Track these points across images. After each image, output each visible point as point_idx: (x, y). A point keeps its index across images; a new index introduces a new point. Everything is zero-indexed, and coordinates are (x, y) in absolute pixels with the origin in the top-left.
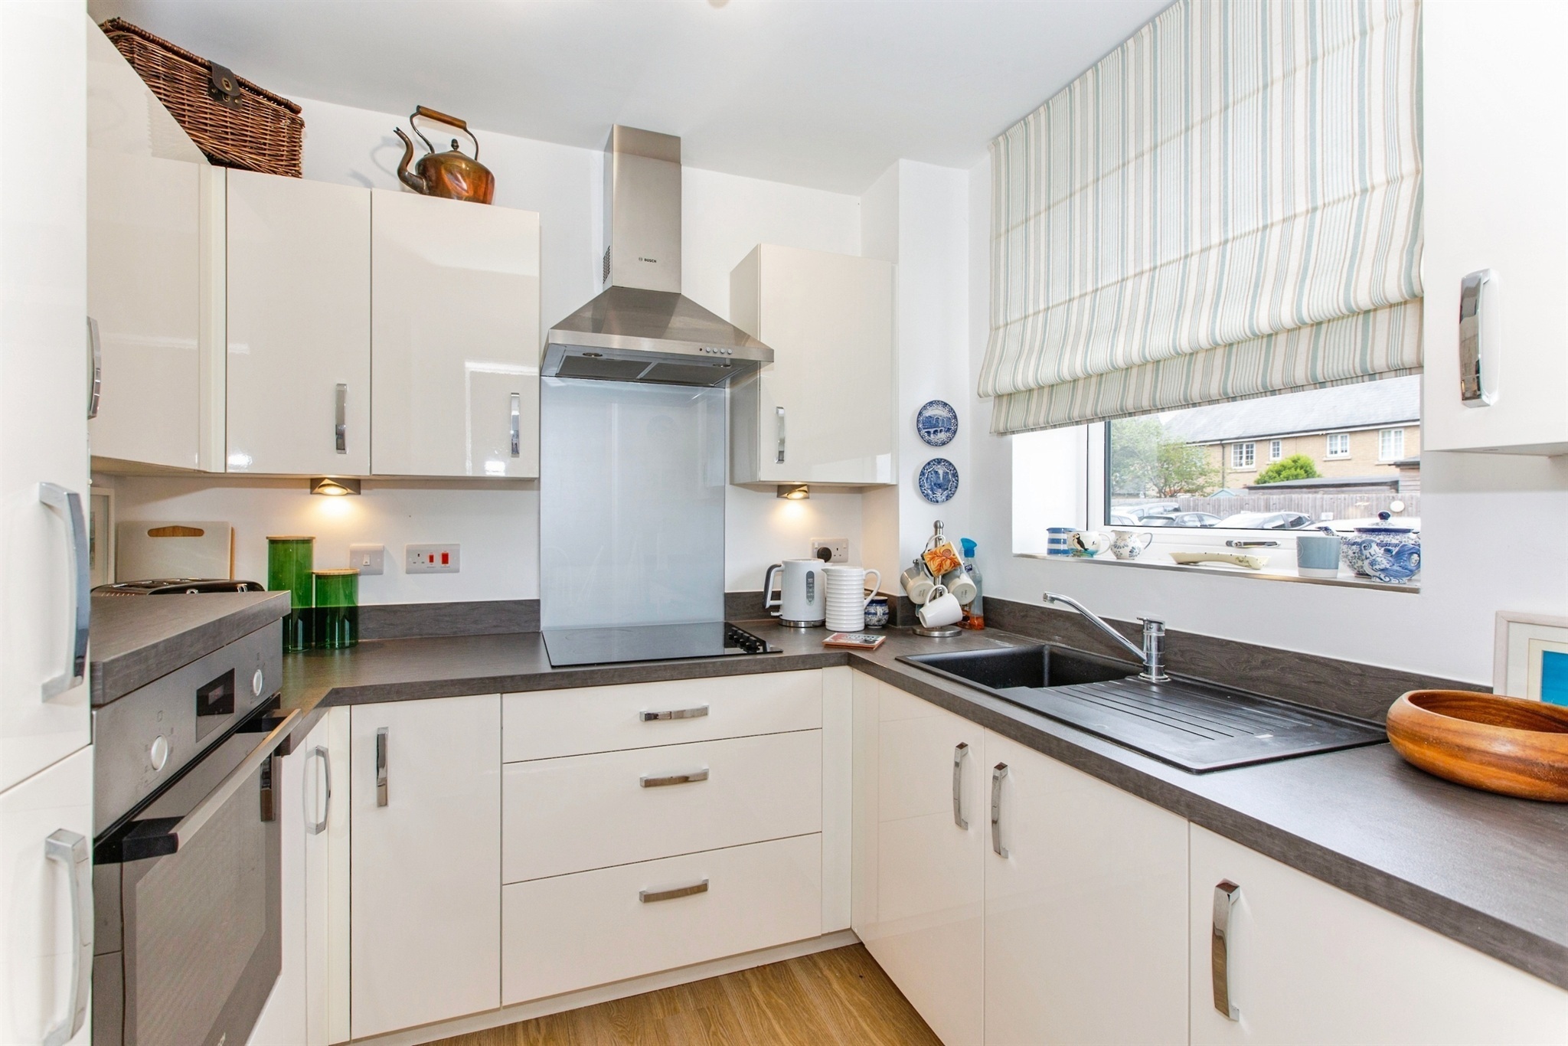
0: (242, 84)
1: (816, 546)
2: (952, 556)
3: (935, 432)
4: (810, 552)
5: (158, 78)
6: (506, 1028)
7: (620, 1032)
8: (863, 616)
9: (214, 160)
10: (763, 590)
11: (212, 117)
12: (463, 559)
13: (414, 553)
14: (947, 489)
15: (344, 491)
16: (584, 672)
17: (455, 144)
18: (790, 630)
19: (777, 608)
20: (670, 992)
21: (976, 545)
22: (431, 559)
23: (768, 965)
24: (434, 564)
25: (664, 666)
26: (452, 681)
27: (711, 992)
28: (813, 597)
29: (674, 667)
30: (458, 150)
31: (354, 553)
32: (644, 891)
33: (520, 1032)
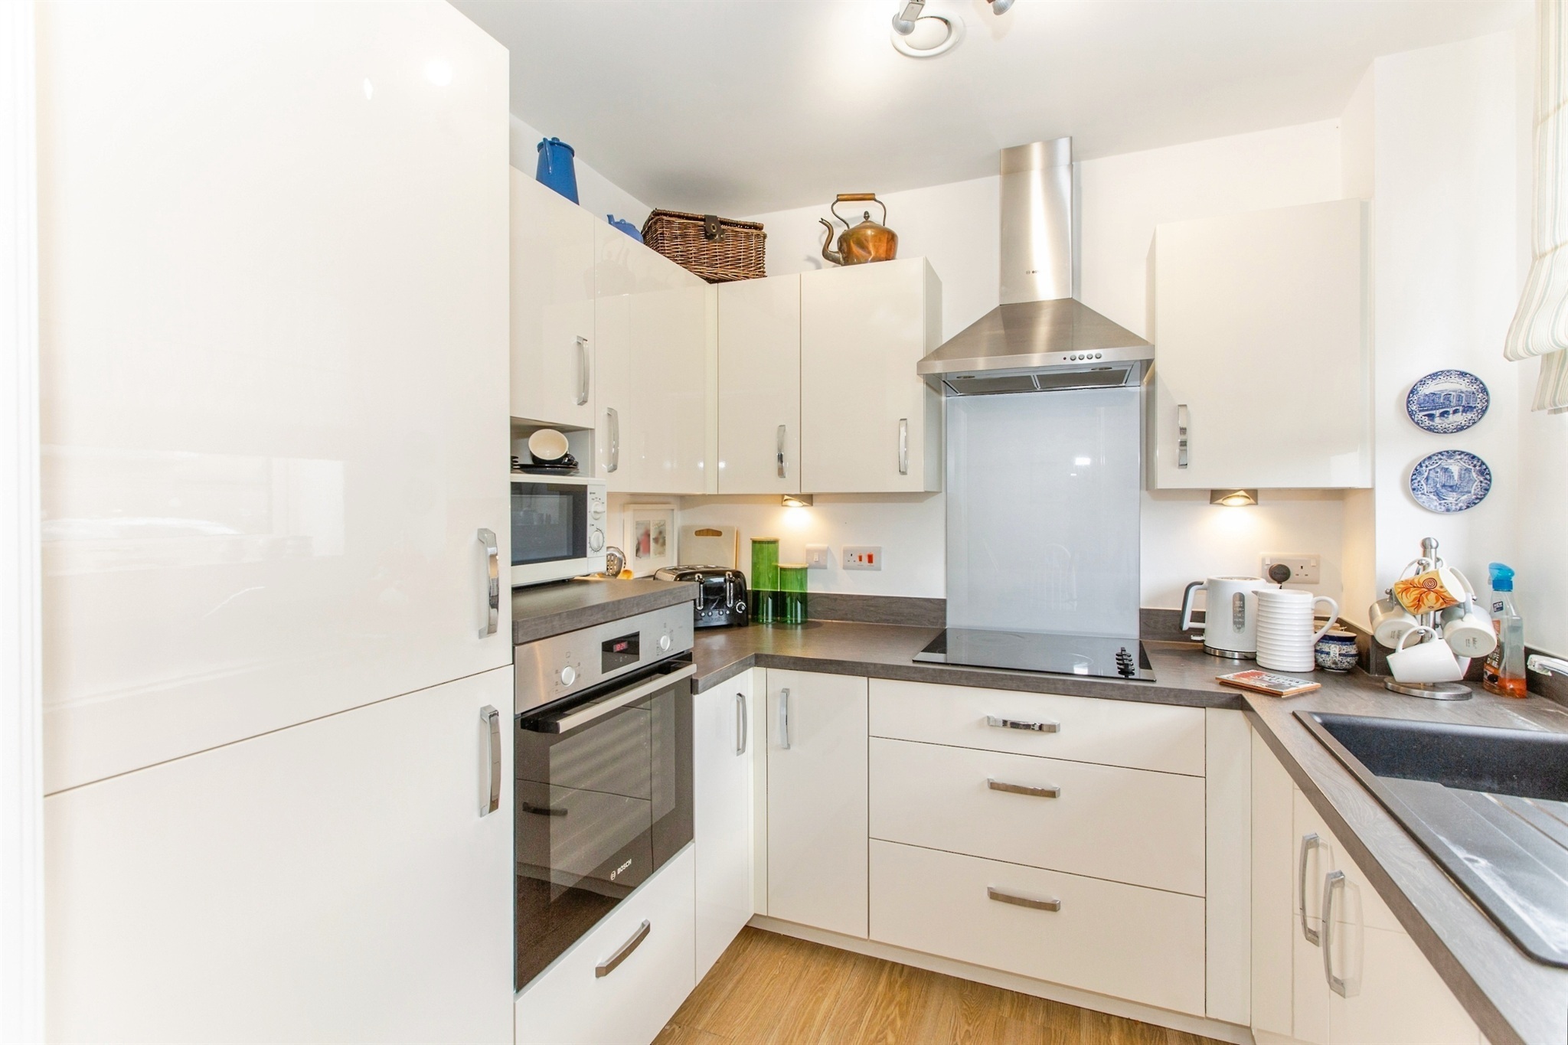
0: (723, 223)
1: (1268, 562)
2: (1438, 588)
3: (1442, 415)
4: (1259, 569)
5: (677, 238)
6: (878, 961)
7: (965, 1009)
8: (1313, 654)
9: (711, 281)
10: (1181, 609)
11: (707, 252)
12: (883, 560)
13: (849, 553)
14: (1470, 492)
15: (801, 504)
16: (934, 670)
17: (867, 215)
18: (1215, 659)
19: (1201, 632)
20: (1026, 999)
21: (1513, 574)
22: (860, 559)
23: (1142, 1022)
24: (862, 563)
25: (1011, 676)
26: (830, 660)
27: (1066, 1019)
28: (1243, 624)
29: (1021, 679)
30: (869, 219)
31: (809, 552)
32: (991, 888)
33: (887, 969)
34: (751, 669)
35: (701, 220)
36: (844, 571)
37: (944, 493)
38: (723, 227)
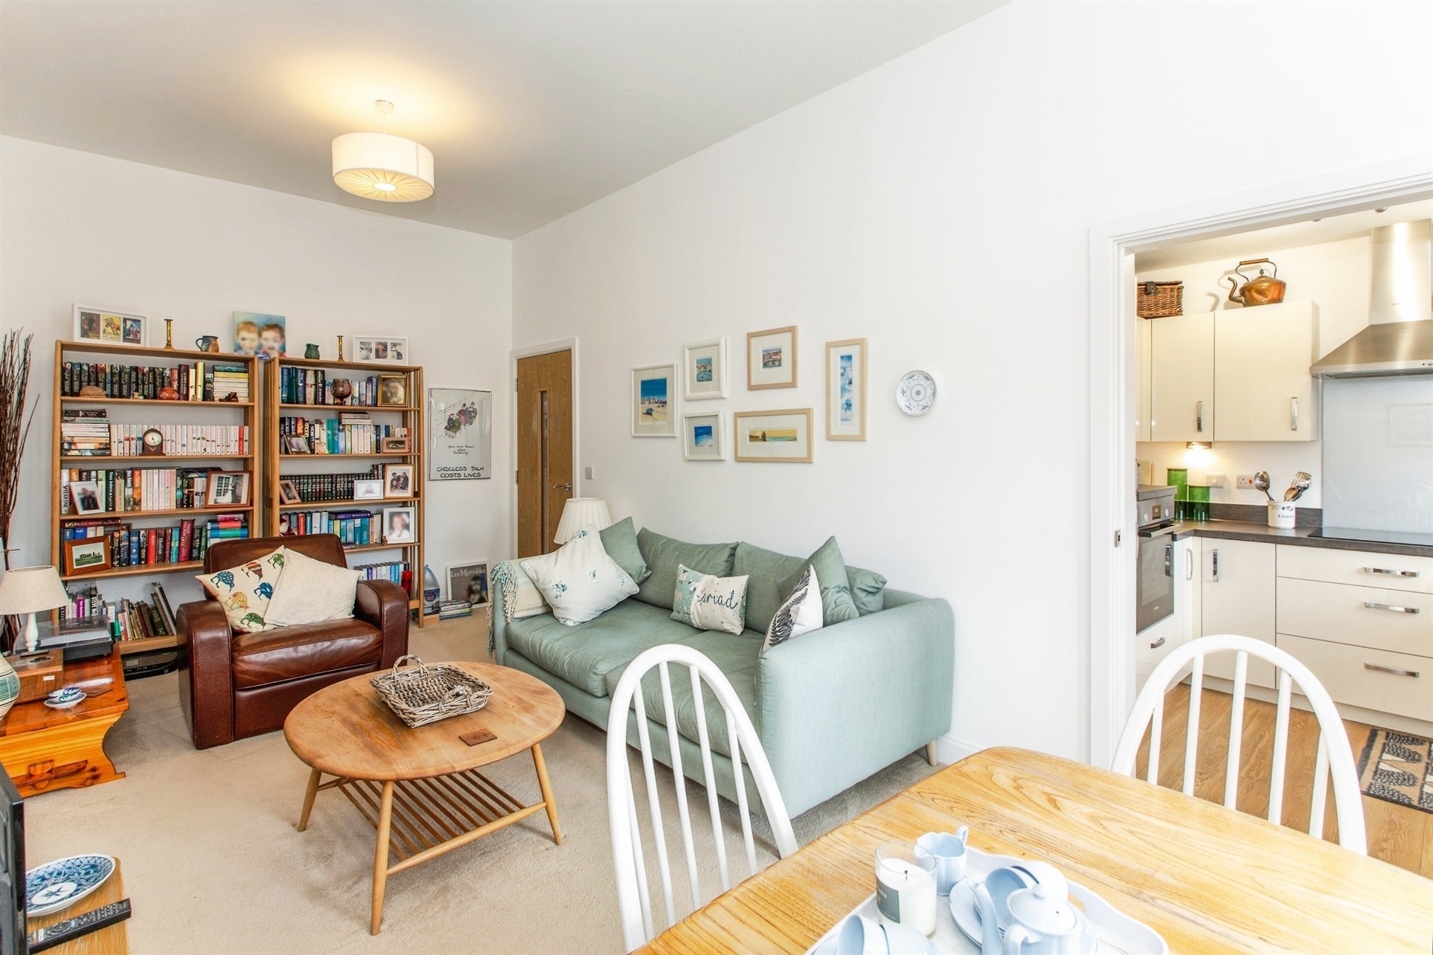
34: (1191, 537)
35: (1143, 285)
36: (1237, 490)
37: (1320, 441)
38: (1158, 287)
